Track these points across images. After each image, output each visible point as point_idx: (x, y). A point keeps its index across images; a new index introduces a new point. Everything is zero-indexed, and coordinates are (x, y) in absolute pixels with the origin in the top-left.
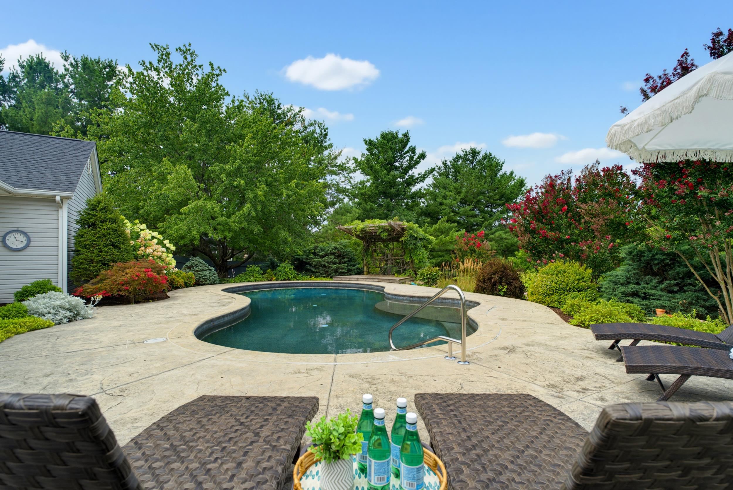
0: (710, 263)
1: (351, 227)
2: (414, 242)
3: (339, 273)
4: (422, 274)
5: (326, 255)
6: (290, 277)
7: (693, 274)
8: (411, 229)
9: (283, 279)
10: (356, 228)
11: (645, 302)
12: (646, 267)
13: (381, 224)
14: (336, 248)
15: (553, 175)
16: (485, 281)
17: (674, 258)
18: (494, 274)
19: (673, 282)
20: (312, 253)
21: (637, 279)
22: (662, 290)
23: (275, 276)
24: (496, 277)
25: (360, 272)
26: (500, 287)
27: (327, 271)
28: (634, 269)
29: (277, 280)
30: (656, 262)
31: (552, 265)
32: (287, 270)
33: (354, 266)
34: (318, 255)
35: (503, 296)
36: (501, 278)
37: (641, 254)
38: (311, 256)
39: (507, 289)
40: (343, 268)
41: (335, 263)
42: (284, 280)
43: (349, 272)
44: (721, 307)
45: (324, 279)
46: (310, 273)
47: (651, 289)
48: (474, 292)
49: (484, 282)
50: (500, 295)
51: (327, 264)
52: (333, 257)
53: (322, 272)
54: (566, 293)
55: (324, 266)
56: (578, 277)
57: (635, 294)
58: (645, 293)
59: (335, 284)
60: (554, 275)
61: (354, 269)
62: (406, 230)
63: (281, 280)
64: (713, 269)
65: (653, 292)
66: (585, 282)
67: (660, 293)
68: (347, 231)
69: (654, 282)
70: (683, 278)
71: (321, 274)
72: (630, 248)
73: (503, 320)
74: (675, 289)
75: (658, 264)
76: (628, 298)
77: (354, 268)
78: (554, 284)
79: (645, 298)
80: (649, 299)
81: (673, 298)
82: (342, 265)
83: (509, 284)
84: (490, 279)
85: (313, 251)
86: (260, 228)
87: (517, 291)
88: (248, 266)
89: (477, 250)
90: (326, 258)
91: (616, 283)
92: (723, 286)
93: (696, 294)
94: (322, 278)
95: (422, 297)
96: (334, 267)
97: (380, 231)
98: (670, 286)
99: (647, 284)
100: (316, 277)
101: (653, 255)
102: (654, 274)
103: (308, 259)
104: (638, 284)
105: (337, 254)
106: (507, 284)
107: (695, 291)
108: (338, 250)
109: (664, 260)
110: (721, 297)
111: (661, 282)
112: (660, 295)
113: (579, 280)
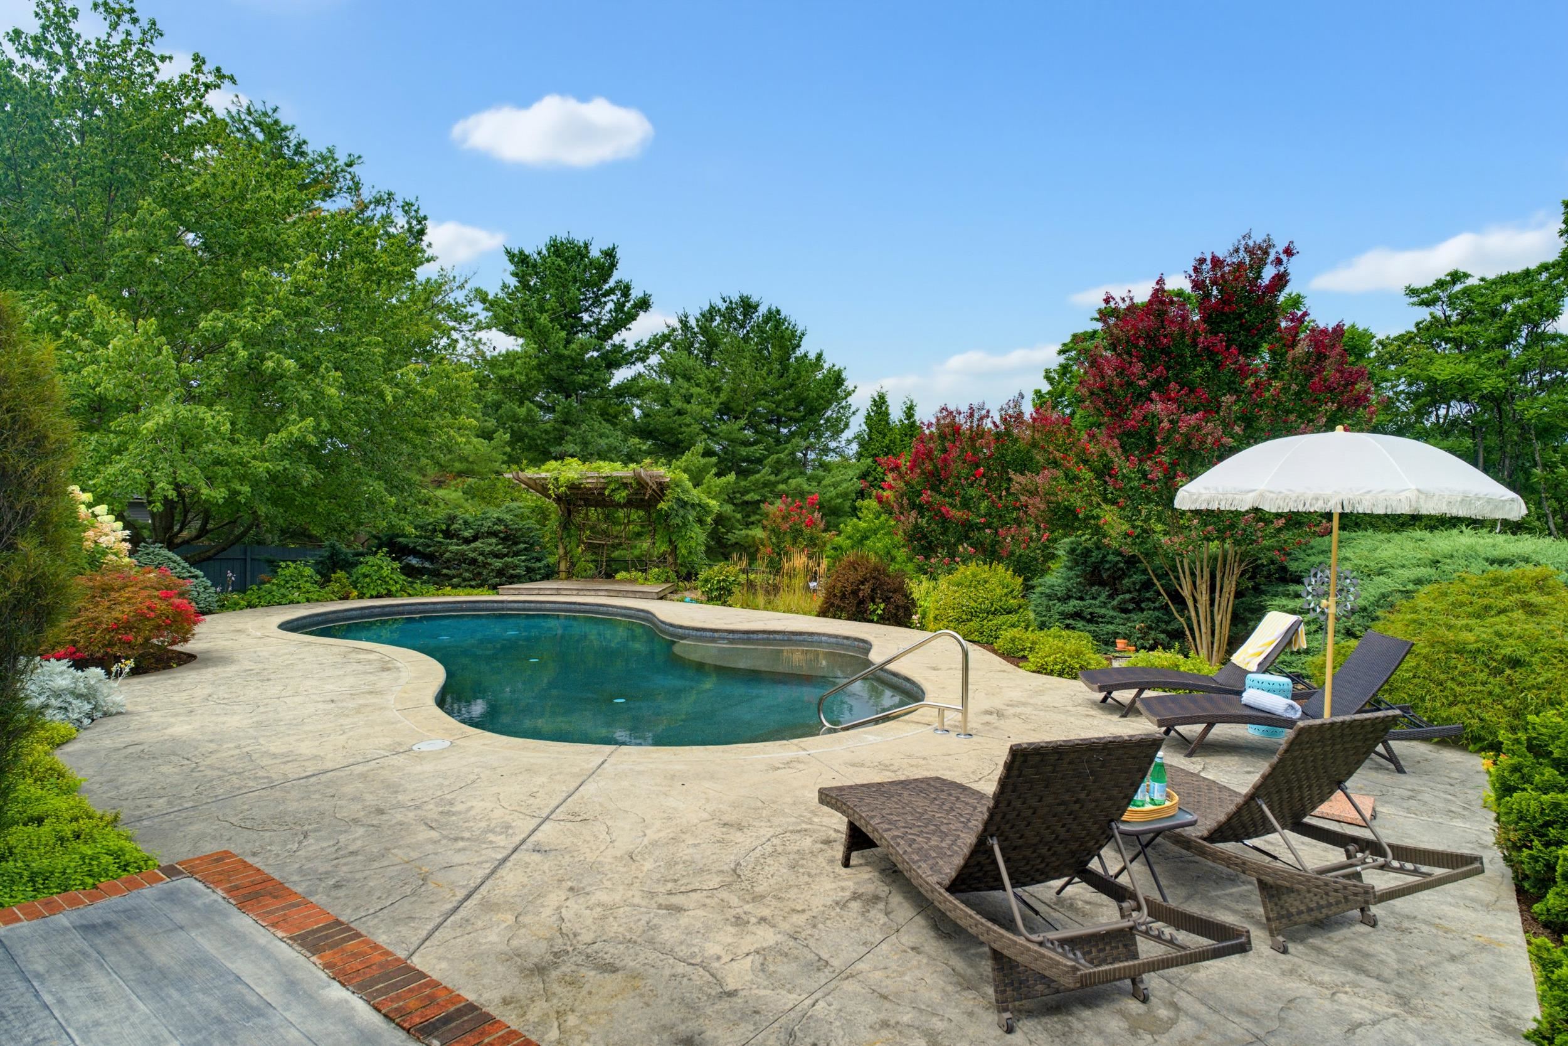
0: (1174, 569)
1: (543, 475)
2: (681, 512)
3: (506, 577)
4: (706, 581)
5: (475, 538)
6: (394, 589)
7: (1154, 585)
8: (678, 486)
9: (374, 593)
10: (556, 479)
11: (1092, 627)
12: (1093, 572)
13: (615, 474)
14: (500, 521)
15: (952, 408)
16: (844, 595)
17: (1132, 561)
18: (862, 583)
19: (1128, 596)
20: (442, 531)
21: (1081, 591)
22: (1114, 608)
23: (356, 588)
24: (866, 589)
25: (550, 574)
26: (872, 607)
27: (480, 574)
28: (1078, 576)
29: (361, 596)
30: (1107, 566)
31: (966, 571)
32: (386, 572)
33: (539, 560)
34: (458, 537)
35: (877, 622)
36: (873, 590)
37: (1087, 552)
38: (439, 537)
39: (883, 610)
40: (516, 567)
41: (497, 556)
42: (379, 596)
43: (530, 575)
44: (1188, 633)
45: (476, 591)
46: (439, 579)
47: (1100, 607)
48: (818, 616)
49: (843, 597)
50: (872, 621)
51: (481, 558)
52: (494, 540)
53: (467, 575)
54: (990, 616)
55: (474, 561)
56: (1005, 590)
57: (1077, 615)
58: (1091, 614)
59: (516, 605)
60: (970, 586)
61: (540, 568)
62: (668, 487)
63: (372, 597)
64: (1178, 578)
65: (1103, 611)
66: (1015, 598)
67: (1112, 613)
68: (532, 483)
69: (1103, 598)
70: (1139, 591)
71: (464, 580)
72: (1072, 543)
73: (935, 669)
74: (1131, 606)
75: (1109, 569)
76: (1068, 622)
77: (538, 564)
78: (973, 604)
79: (1090, 621)
80: (1097, 623)
81: (1128, 619)
82: (515, 560)
83: (887, 600)
84: (855, 593)
85: (444, 527)
86: (315, 472)
87: (901, 613)
88: (283, 564)
89: (807, 531)
90: (478, 544)
91: (1049, 597)
92: (1190, 603)
93: (1157, 613)
94: (469, 590)
96: (498, 564)
97: (612, 486)
98: (1124, 602)
99: (1094, 598)
100: (454, 587)
101: (1104, 556)
102: (1102, 584)
103: (429, 546)
104: (1081, 599)
105: (502, 535)
106: (884, 601)
107: (1155, 609)
108: (506, 526)
109: (1117, 563)
110: (1189, 619)
111: (1111, 597)
112: (1111, 617)
113: (1006, 595)
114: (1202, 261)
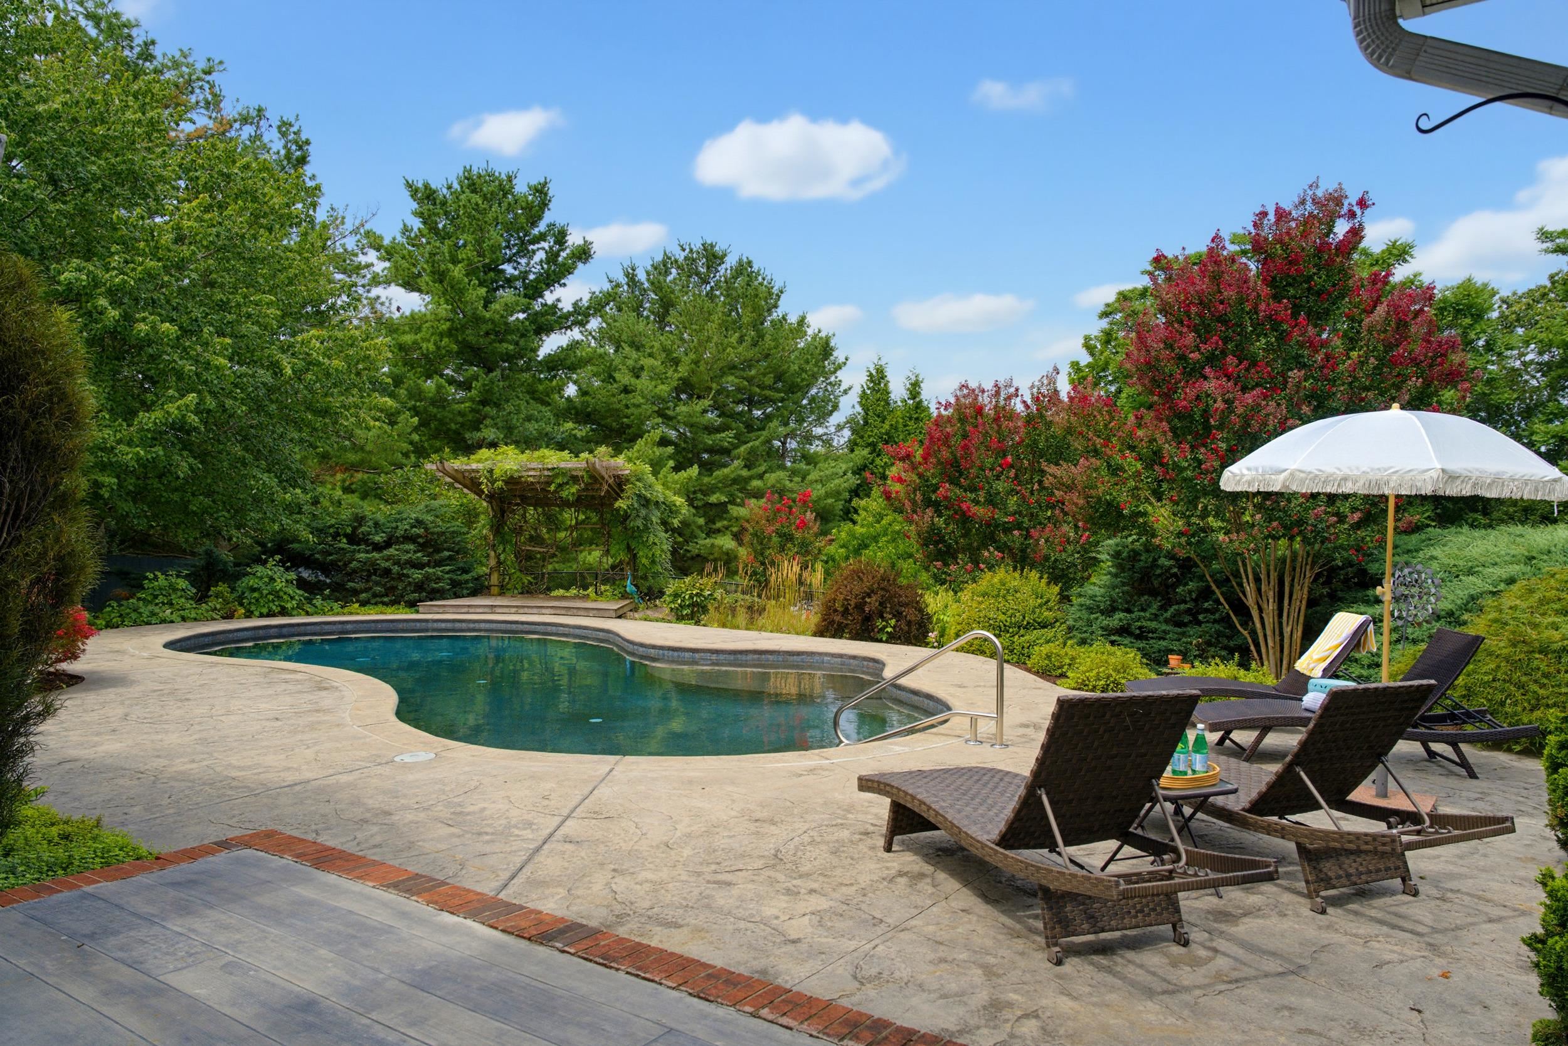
0: (1237, 575)
1: (474, 466)
2: (643, 512)
3: (429, 592)
4: (676, 595)
5: (388, 544)
6: (289, 605)
7: (1213, 593)
8: (639, 480)
9: (265, 611)
10: (491, 471)
11: (1141, 644)
12: (1142, 580)
13: (563, 465)
14: (419, 523)
16: (847, 609)
17: (1186, 565)
18: (869, 596)
19: (1183, 607)
20: (346, 535)
21: (1127, 602)
22: (1166, 621)
23: (241, 604)
24: (873, 602)
25: (479, 589)
26: (880, 623)
27: (394, 588)
28: (1124, 584)
29: (249, 615)
30: (1158, 571)
31: (990, 580)
32: (279, 585)
33: (465, 571)
34: (366, 542)
35: (887, 642)
36: (881, 604)
37: (1134, 555)
38: (343, 543)
39: (894, 627)
40: (438, 579)
41: (419, 566)
42: (271, 614)
43: (457, 590)
44: (1252, 648)
45: (389, 609)
46: (343, 594)
47: (1150, 620)
48: (815, 635)
49: (846, 612)
50: (881, 641)
51: (396, 569)
52: (411, 547)
53: (378, 589)
54: (1022, 631)
55: (387, 572)
56: (1039, 601)
57: (1123, 631)
58: (1140, 628)
60: (998, 596)
61: (467, 582)
62: (628, 480)
63: (262, 616)
64: (1241, 585)
65: (1153, 625)
66: (1050, 610)
67: (1164, 627)
68: (460, 476)
69: (1154, 608)
70: (1195, 600)
71: (375, 595)
72: (1117, 545)
74: (1187, 618)
75: (1160, 575)
76: (1113, 638)
77: (465, 577)
78: (1002, 617)
79: (1139, 637)
80: (1147, 639)
81: (1184, 634)
82: (438, 571)
83: (898, 615)
84: (860, 607)
85: (349, 530)
86: (191, 460)
87: (914, 631)
88: (151, 576)
89: (798, 535)
90: (392, 551)
91: (1090, 610)
92: (1255, 613)
93: (1217, 626)
94: (380, 608)
95: (741, 652)
96: (417, 575)
97: (559, 481)
98: (1178, 613)
99: (1143, 610)
100: (363, 604)
101: (1155, 560)
102: (1153, 593)
103: (331, 554)
104: (1128, 611)
105: (421, 540)
106: (894, 616)
107: (1215, 621)
108: (426, 529)
109: (1170, 568)
110: (1253, 633)
111: (1164, 608)
112: (1164, 632)
113: (1040, 606)
114: (1264, 214)
